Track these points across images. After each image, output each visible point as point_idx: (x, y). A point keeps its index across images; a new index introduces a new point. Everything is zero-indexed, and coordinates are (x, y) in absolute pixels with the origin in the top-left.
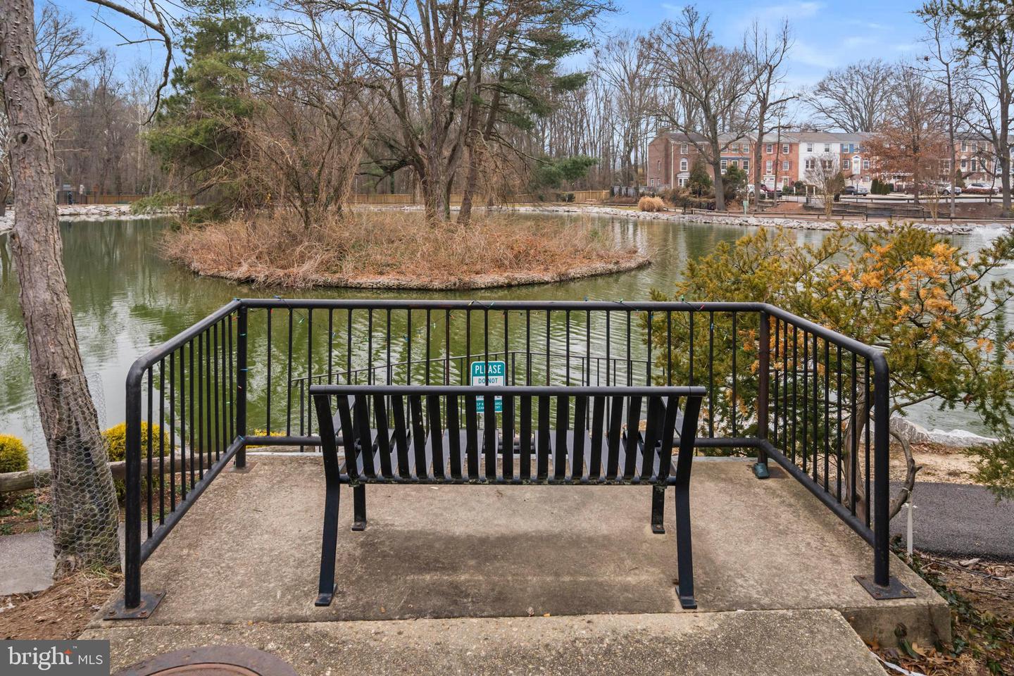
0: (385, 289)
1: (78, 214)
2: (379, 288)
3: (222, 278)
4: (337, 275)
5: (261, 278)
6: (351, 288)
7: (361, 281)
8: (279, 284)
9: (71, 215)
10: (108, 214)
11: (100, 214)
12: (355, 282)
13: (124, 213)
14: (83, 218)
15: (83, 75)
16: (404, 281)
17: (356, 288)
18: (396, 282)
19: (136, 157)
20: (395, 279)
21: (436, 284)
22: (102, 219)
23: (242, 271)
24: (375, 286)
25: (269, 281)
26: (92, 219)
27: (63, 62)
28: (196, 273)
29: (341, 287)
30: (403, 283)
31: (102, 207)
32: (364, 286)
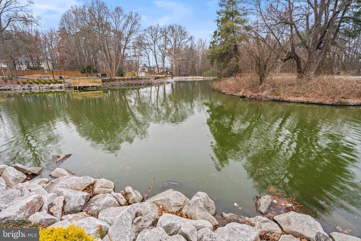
0: (301, 103)
1: (187, 79)
2: (298, 102)
3: (234, 95)
4: (279, 96)
5: (248, 96)
6: (285, 101)
7: (290, 99)
8: (256, 99)
9: (185, 79)
10: (193, 79)
11: (192, 79)
12: (287, 99)
13: (197, 79)
14: (188, 80)
15: (187, 44)
16: (310, 100)
17: (287, 102)
18: (307, 100)
19: (199, 65)
20: (305, 99)
21: (327, 102)
22: (192, 80)
23: (241, 94)
24: (296, 101)
25: (252, 97)
26: (190, 80)
27: (183, 41)
28: (224, 94)
29: (280, 101)
30: (310, 101)
31: (192, 77)
32: (291, 101)
